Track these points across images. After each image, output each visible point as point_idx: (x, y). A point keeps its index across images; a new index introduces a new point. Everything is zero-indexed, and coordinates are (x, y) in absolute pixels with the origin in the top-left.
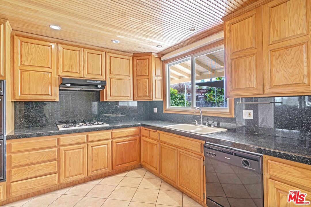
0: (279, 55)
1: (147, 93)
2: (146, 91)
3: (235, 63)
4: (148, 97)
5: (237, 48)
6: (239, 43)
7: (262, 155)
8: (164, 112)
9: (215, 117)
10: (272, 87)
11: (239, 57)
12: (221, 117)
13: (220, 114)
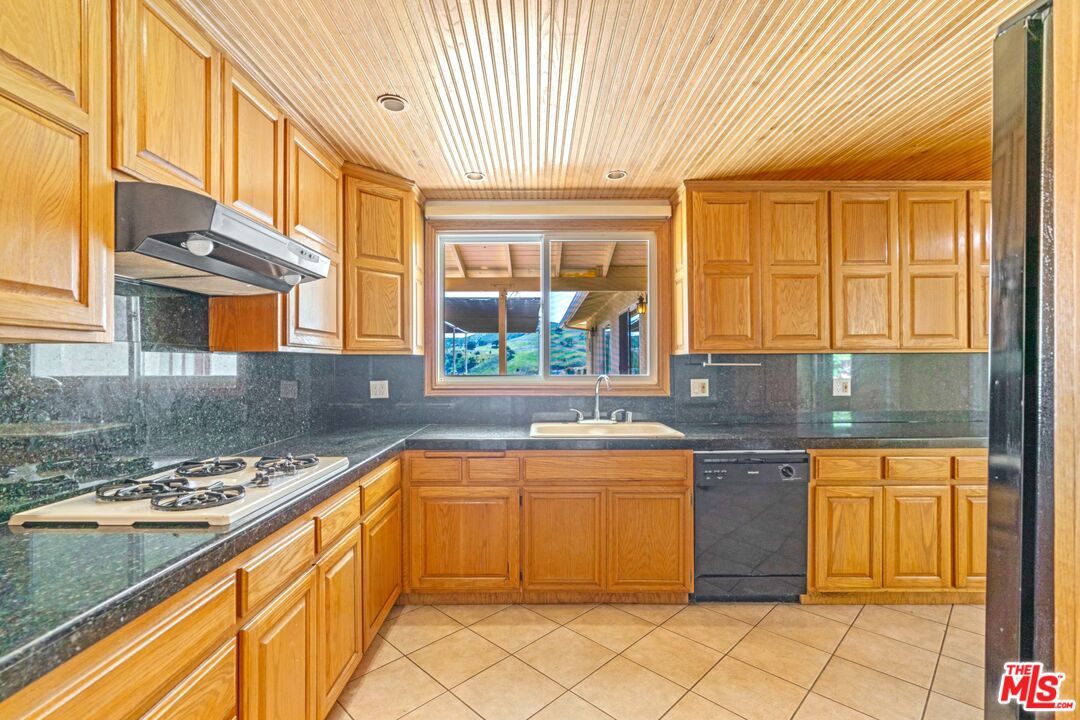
0: (786, 286)
1: (395, 324)
2: (392, 319)
3: (713, 284)
4: (402, 342)
5: (719, 255)
6: (722, 245)
7: (803, 451)
8: (427, 393)
9: (626, 397)
10: (777, 337)
11: (722, 273)
12: (641, 397)
13: (637, 390)
